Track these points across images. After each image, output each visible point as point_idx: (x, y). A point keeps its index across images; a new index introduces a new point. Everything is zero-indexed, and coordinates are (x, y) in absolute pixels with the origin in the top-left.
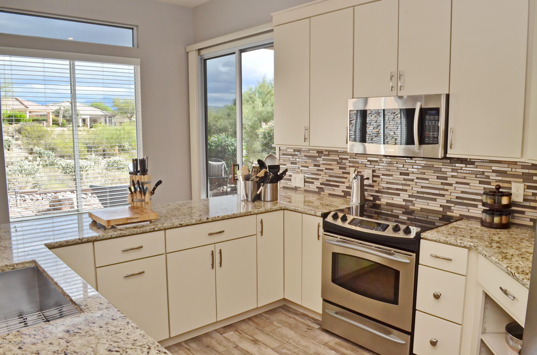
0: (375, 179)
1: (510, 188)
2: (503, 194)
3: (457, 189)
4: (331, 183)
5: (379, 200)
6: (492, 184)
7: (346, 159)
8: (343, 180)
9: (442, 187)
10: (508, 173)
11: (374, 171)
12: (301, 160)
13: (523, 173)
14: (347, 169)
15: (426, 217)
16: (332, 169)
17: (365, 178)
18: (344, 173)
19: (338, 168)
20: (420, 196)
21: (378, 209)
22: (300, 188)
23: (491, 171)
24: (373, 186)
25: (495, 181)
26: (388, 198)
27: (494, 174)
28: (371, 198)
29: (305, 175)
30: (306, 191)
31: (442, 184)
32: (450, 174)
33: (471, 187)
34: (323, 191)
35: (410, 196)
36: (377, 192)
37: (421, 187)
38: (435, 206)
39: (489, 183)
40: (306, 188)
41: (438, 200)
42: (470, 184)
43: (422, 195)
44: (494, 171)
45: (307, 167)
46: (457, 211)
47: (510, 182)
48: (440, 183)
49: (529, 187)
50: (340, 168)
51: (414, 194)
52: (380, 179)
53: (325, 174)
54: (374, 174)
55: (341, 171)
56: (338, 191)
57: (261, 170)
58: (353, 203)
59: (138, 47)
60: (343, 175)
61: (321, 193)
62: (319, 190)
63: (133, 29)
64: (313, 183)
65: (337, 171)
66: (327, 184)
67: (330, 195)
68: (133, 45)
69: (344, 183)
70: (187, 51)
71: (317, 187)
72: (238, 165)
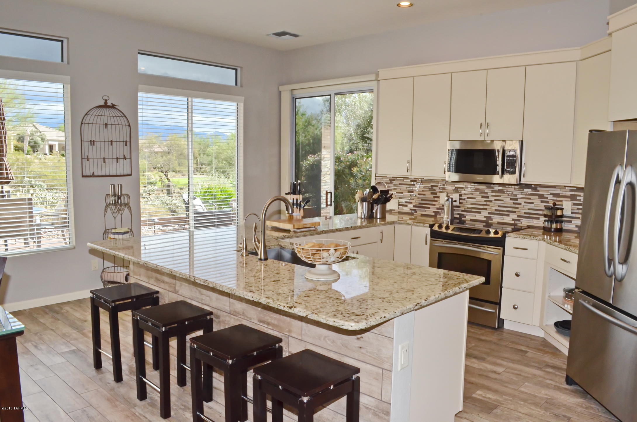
0: (461, 201)
1: (562, 205)
2: (558, 209)
3: (524, 207)
4: (423, 206)
5: (465, 217)
6: (550, 202)
7: (437, 186)
8: (434, 203)
9: (514, 206)
10: (561, 194)
11: (460, 195)
13: (571, 195)
14: (438, 194)
15: (502, 228)
16: (425, 195)
17: (454, 200)
18: (434, 197)
19: (430, 193)
20: (497, 213)
21: (463, 224)
22: (394, 210)
23: (549, 194)
24: (459, 207)
25: (552, 200)
26: (472, 216)
27: (551, 196)
28: (458, 216)
29: (400, 200)
30: (400, 213)
31: (514, 203)
32: (519, 196)
33: (535, 205)
34: (416, 212)
35: (489, 213)
36: (462, 211)
37: (498, 206)
38: (509, 220)
39: (548, 202)
40: (400, 211)
41: (510, 215)
42: (534, 203)
43: (498, 212)
44: (551, 194)
45: (402, 193)
46: (525, 222)
47: (561, 201)
48: (513, 203)
49: (575, 204)
50: (432, 193)
51: (492, 212)
52: (466, 202)
53: (418, 199)
54: (461, 197)
55: (432, 196)
56: (430, 212)
57: (374, 193)
58: (445, 219)
59: (242, 86)
60: (433, 199)
61: (414, 214)
62: (413, 211)
63: (236, 70)
64: (406, 206)
65: (429, 196)
66: (420, 206)
67: (422, 215)
68: (236, 84)
69: (434, 205)
70: (280, 90)
71: (411, 209)
72: (331, 193)
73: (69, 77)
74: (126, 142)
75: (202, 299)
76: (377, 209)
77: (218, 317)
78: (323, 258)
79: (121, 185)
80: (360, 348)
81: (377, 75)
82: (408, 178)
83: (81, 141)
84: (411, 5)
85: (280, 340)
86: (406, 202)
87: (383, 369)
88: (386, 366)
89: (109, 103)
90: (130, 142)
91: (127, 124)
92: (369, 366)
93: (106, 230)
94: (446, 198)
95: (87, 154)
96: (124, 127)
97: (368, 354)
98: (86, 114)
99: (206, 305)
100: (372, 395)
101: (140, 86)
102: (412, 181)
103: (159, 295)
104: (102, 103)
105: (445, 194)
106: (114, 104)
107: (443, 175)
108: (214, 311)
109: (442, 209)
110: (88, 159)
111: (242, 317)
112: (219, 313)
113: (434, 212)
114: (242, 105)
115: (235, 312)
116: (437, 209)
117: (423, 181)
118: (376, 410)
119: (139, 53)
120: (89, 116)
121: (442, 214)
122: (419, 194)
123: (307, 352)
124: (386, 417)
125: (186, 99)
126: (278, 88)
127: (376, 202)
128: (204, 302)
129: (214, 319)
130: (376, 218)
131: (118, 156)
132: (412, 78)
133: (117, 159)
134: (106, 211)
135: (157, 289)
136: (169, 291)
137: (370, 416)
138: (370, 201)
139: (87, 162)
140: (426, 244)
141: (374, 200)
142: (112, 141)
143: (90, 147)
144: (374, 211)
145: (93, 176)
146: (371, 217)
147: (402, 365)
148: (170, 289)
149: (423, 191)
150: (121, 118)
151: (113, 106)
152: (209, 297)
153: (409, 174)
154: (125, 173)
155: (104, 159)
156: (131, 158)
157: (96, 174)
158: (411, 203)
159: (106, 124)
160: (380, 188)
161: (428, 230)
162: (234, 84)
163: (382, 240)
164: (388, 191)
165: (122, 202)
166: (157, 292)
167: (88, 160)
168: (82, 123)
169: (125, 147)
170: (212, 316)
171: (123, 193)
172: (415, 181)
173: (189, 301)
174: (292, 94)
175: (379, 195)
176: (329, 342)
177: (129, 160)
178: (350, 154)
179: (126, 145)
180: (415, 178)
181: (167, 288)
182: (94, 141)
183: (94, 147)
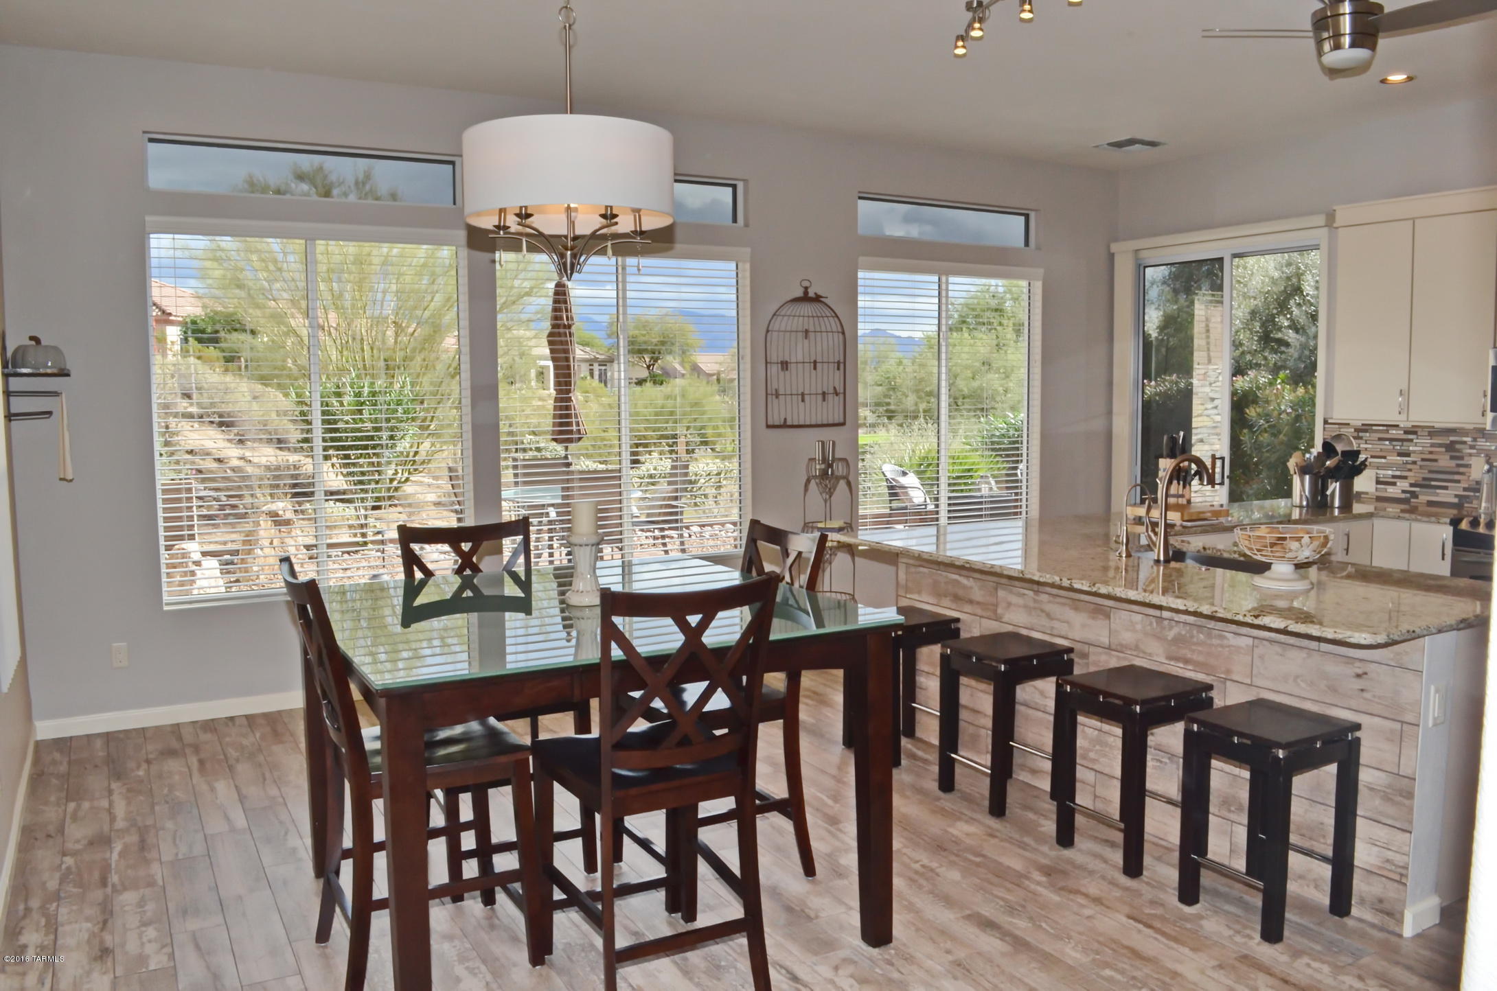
4: (1433, 483)
7: (1463, 443)
8: (1456, 477)
12: (1370, 446)
14: (1465, 458)
16: (1436, 460)
18: (1459, 466)
19: (1448, 457)
22: (1368, 493)
29: (1379, 472)
30: (1379, 499)
34: (1417, 497)
40: (1379, 494)
45: (1384, 457)
50: (1452, 458)
53: (1421, 469)
55: (1453, 463)
56: (1447, 496)
57: (1329, 457)
58: (1482, 510)
59: (1038, 248)
60: (1456, 470)
61: (1412, 500)
62: (1408, 495)
63: (1027, 217)
64: (1394, 484)
65: (1445, 462)
66: (1425, 484)
67: (1431, 504)
68: (1027, 243)
69: (1459, 481)
70: (1112, 251)
71: (1404, 492)
72: (1223, 459)
73: (748, 250)
74: (839, 363)
75: (1052, 628)
76: (1334, 487)
77: (1085, 656)
78: (1291, 550)
79: (834, 443)
80: (1362, 690)
81: (1331, 217)
82: (1397, 426)
83: (766, 363)
84: (1410, 79)
85: (1210, 687)
86: (1394, 477)
87: (1402, 722)
88: (1409, 718)
89: (811, 294)
90: (845, 363)
91: (840, 330)
92: (1377, 720)
93: (805, 524)
94: (1486, 467)
95: (775, 386)
96: (836, 335)
97: (1376, 700)
98: (774, 315)
99: (1060, 637)
100: (1381, 767)
101: (861, 259)
102: (1406, 432)
103: (960, 625)
104: (799, 293)
105: (1482, 459)
106: (820, 293)
107: (1480, 419)
108: (1077, 646)
109: (1478, 490)
110: (777, 395)
111: (1135, 653)
112: (1086, 648)
113: (1456, 496)
114: (1038, 286)
115: (1121, 645)
116: (1465, 489)
117: (1433, 432)
118: (1387, 790)
119: (860, 198)
120: (780, 318)
121: (1475, 502)
122: (1423, 460)
123: (1260, 704)
124: (1407, 802)
125: (936, 278)
126: (1109, 247)
127: (1333, 474)
128: (1055, 632)
129: (1076, 660)
130: (1332, 507)
131: (825, 390)
132: (1411, 222)
133: (824, 394)
134: (806, 489)
135: (955, 614)
136: (981, 617)
137: (1377, 802)
138: (1319, 472)
139: (775, 401)
140: (1443, 559)
141: (1329, 470)
142: (815, 362)
143: (782, 374)
144: (1328, 493)
145: (784, 426)
146: (1319, 506)
147: (1435, 719)
148: (984, 614)
149: (1431, 453)
150: (831, 319)
151: (817, 299)
152: (1067, 622)
153: (1403, 417)
154: (836, 422)
155: (803, 394)
156: (845, 393)
157: (789, 423)
158: (1405, 478)
159: (807, 332)
160: (1340, 448)
161: (1447, 532)
162: (1021, 243)
163: (1347, 550)
164: (1358, 453)
165: (836, 473)
166: (957, 620)
167: (777, 397)
168: (768, 331)
169: (837, 372)
170: (1072, 656)
171: (837, 456)
172: (1415, 433)
173: (1024, 632)
174: (1137, 259)
175: (1340, 461)
176: (1303, 685)
177: (842, 396)
178: (1239, 378)
179: (838, 369)
180: (1413, 426)
181: (979, 611)
182: (787, 363)
183: (787, 373)
